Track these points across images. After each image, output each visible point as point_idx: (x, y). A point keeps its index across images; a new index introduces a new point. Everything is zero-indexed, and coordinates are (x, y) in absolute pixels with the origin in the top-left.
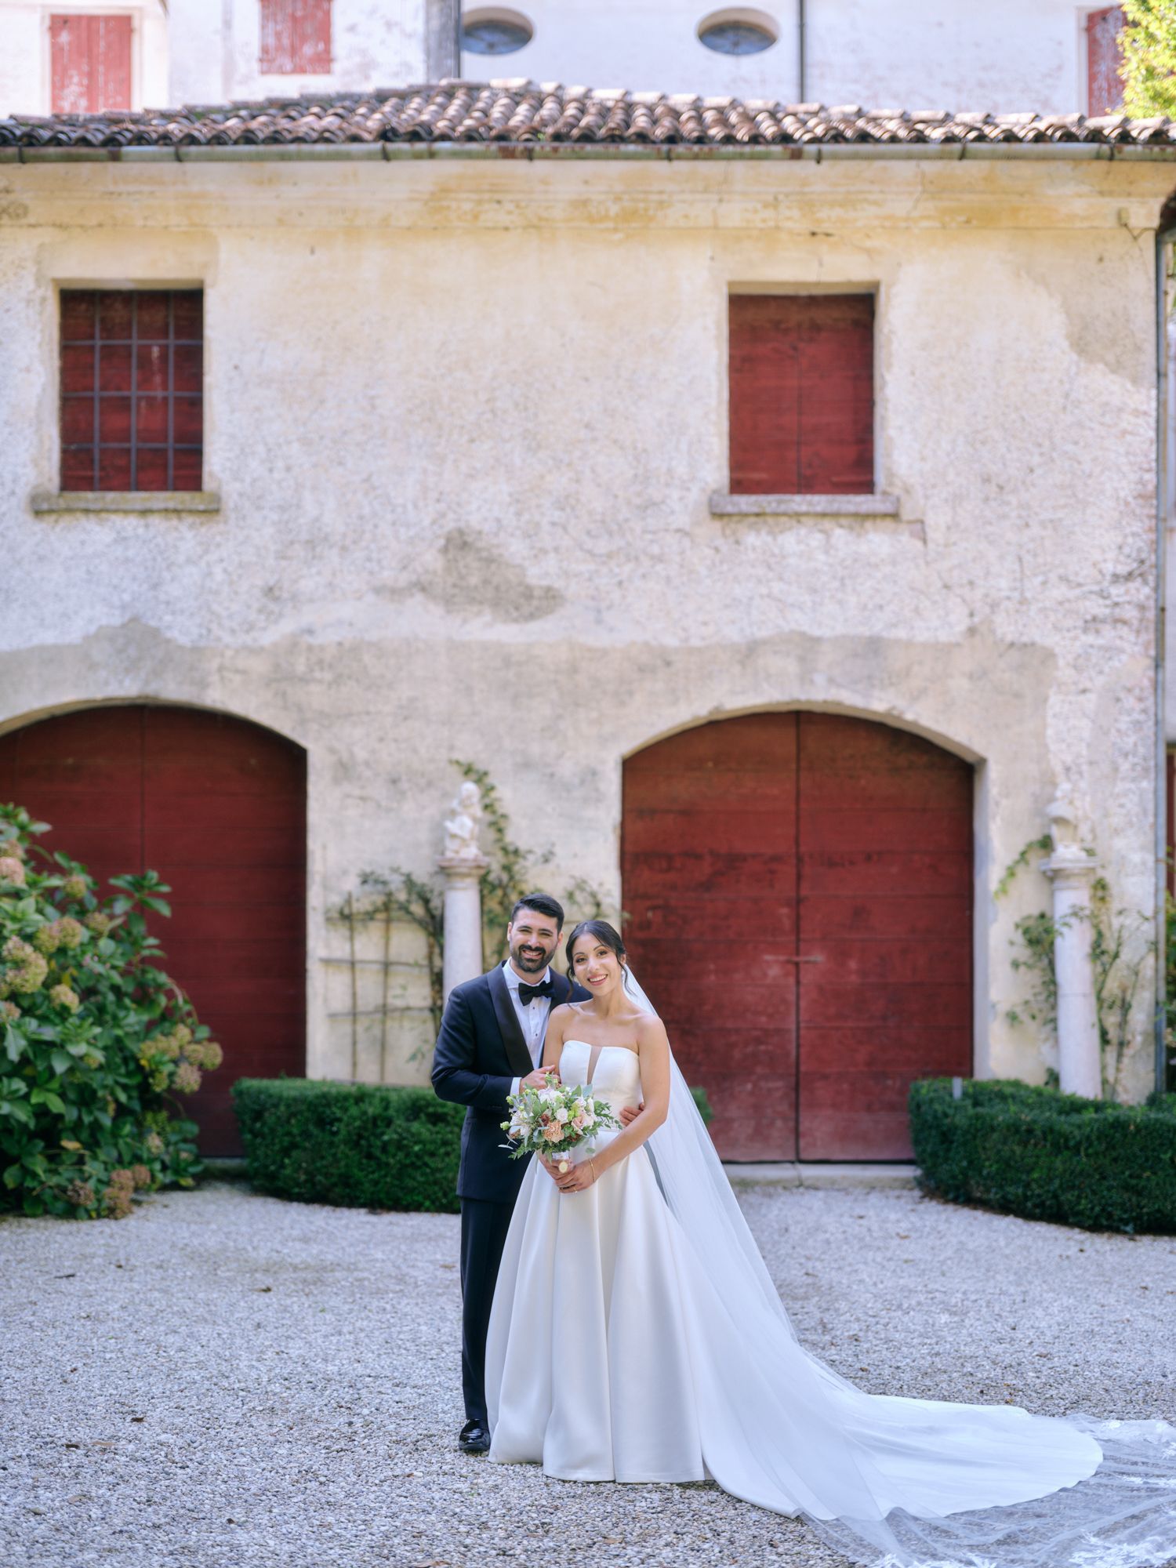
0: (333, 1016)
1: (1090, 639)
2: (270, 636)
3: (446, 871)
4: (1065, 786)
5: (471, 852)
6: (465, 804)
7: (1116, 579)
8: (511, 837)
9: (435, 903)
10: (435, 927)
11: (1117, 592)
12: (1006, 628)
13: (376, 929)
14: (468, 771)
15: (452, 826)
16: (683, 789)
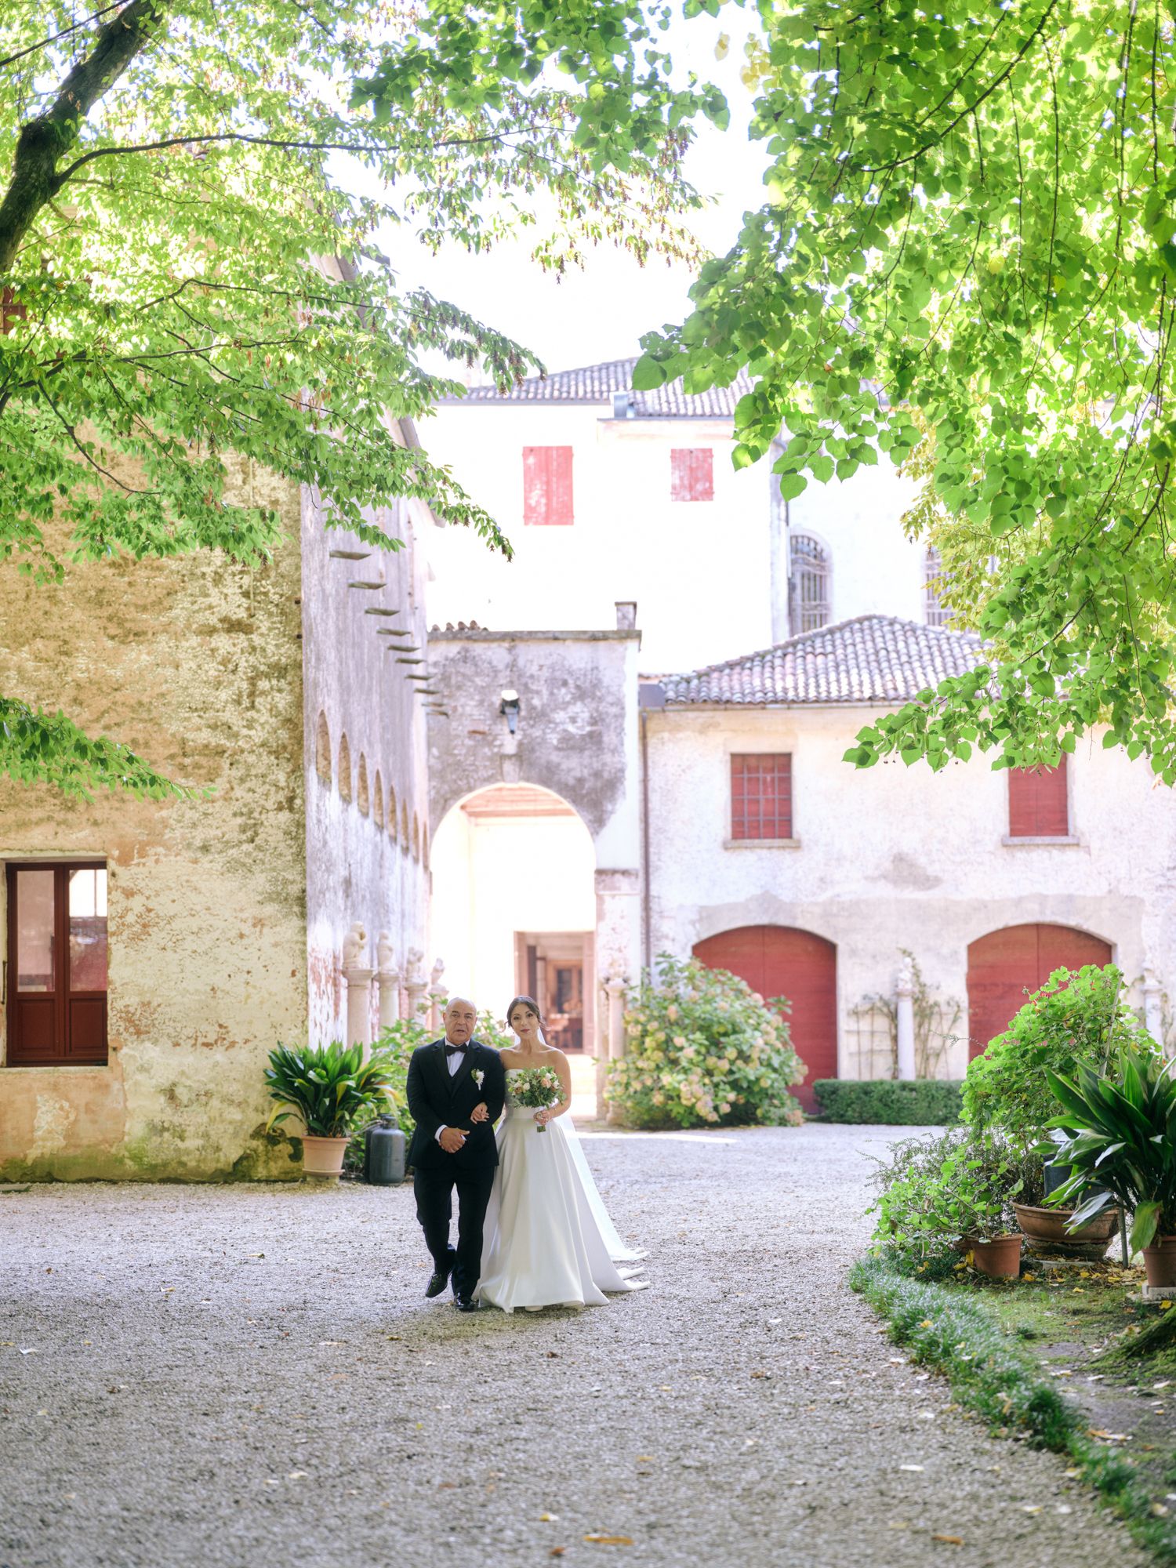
0: (851, 1054)
1: (1159, 894)
2: (824, 897)
3: (898, 995)
4: (1149, 956)
5: (909, 986)
6: (906, 966)
7: (1169, 869)
8: (923, 979)
9: (892, 1007)
10: (894, 1016)
11: (1169, 874)
12: (1124, 890)
13: (868, 1018)
14: (904, 952)
15: (901, 975)
16: (990, 957)
